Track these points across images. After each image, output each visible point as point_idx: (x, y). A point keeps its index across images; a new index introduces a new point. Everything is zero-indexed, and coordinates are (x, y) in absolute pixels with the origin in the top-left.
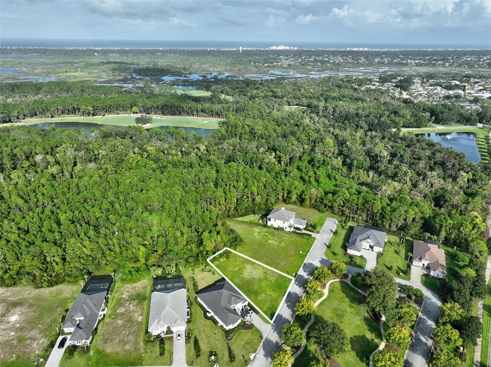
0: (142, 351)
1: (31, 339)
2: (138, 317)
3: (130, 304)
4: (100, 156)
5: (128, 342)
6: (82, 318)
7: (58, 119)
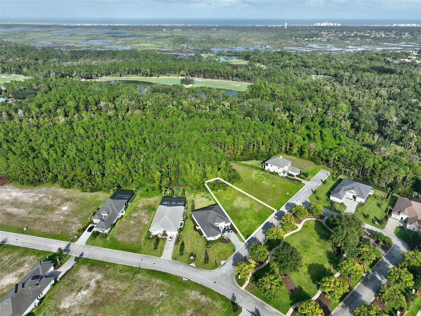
0: (142, 243)
1: (72, 223)
2: (146, 221)
3: (142, 211)
4: (147, 106)
5: (134, 236)
6: (106, 215)
7: (124, 78)
